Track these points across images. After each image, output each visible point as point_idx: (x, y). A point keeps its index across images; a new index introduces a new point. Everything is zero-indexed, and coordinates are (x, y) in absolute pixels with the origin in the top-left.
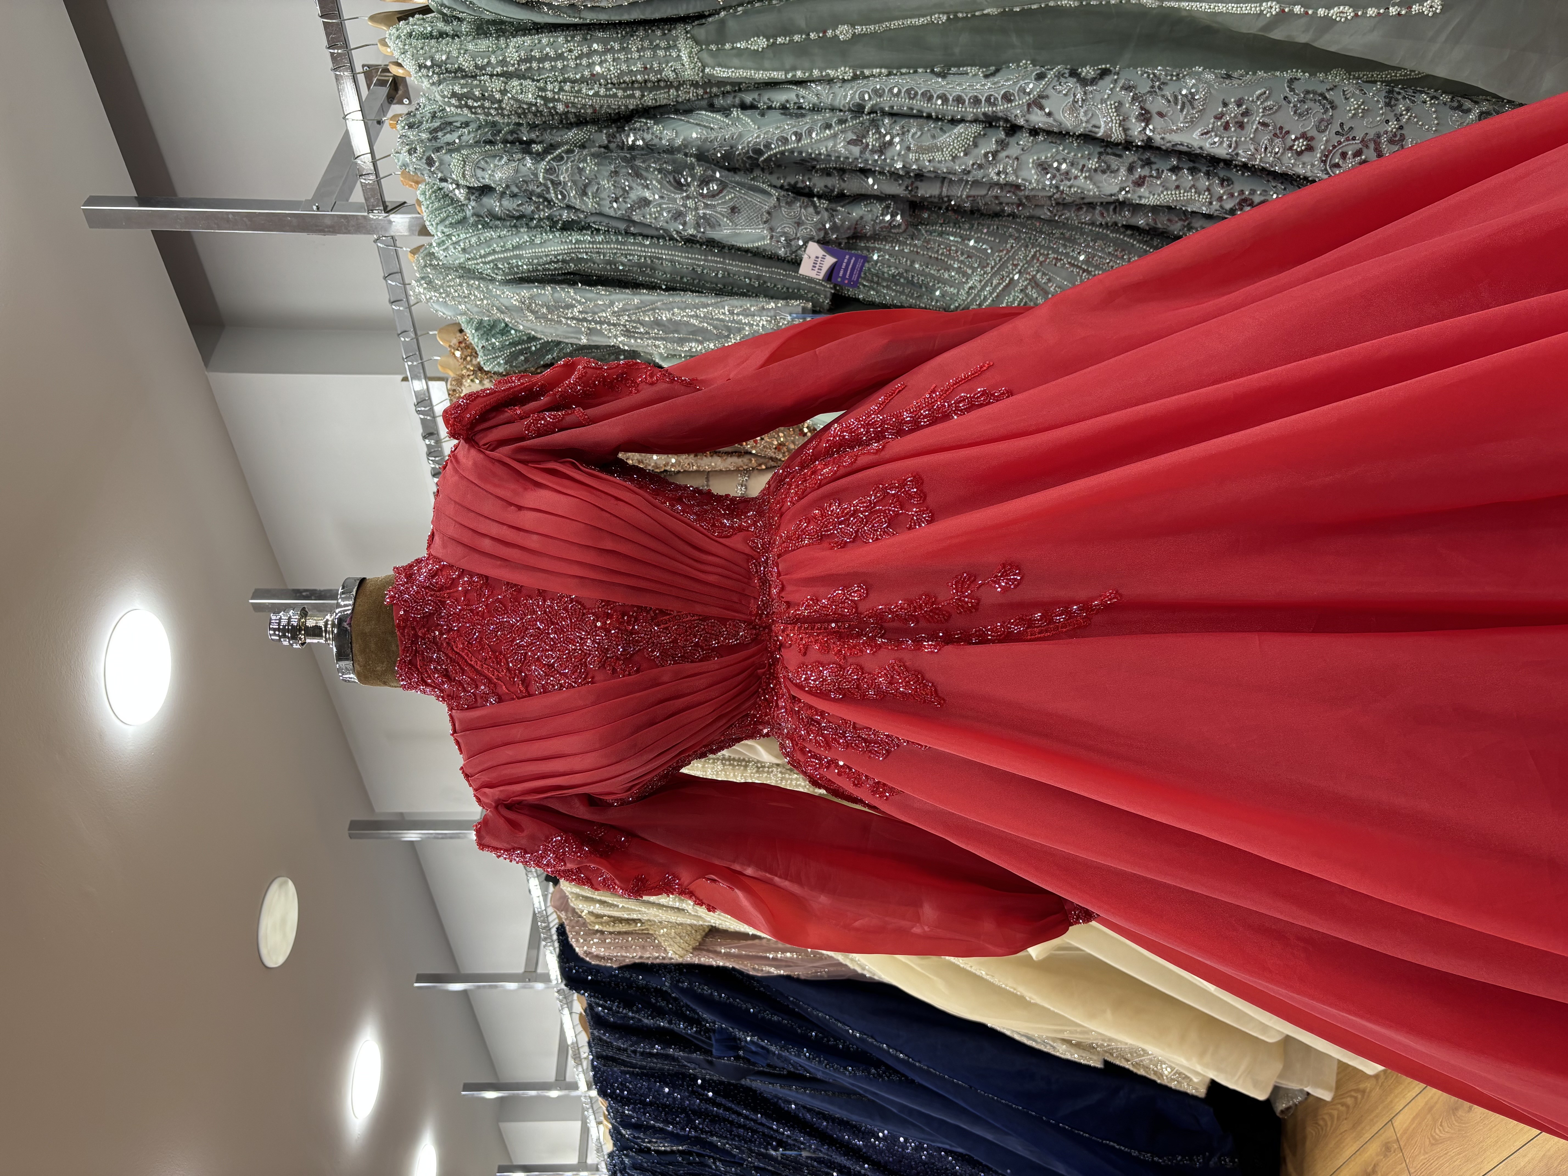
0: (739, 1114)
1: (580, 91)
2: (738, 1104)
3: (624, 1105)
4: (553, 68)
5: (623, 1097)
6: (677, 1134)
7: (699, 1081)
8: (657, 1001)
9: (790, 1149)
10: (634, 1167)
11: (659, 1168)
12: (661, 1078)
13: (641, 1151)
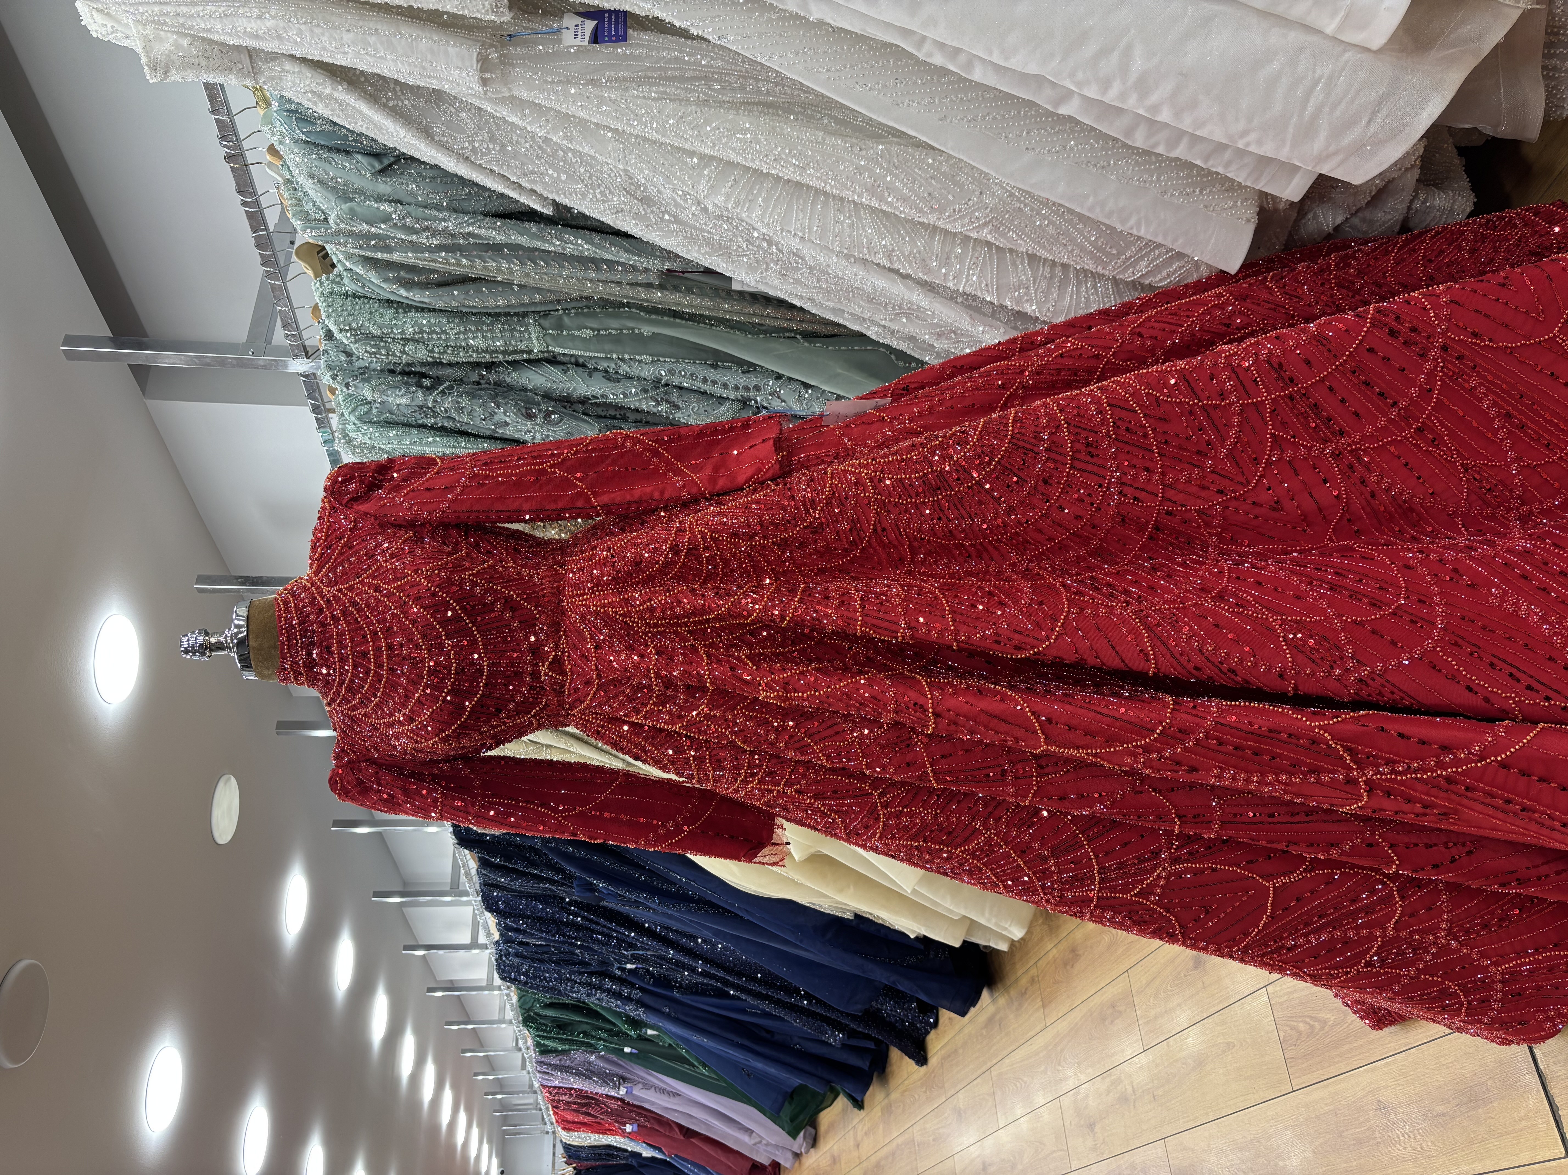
0: (598, 924)
1: (458, 354)
2: (598, 916)
3: (506, 918)
4: (439, 339)
5: (504, 913)
6: (549, 939)
7: (567, 901)
8: (530, 855)
9: (639, 949)
10: (517, 955)
11: (536, 956)
12: (537, 898)
13: (521, 944)
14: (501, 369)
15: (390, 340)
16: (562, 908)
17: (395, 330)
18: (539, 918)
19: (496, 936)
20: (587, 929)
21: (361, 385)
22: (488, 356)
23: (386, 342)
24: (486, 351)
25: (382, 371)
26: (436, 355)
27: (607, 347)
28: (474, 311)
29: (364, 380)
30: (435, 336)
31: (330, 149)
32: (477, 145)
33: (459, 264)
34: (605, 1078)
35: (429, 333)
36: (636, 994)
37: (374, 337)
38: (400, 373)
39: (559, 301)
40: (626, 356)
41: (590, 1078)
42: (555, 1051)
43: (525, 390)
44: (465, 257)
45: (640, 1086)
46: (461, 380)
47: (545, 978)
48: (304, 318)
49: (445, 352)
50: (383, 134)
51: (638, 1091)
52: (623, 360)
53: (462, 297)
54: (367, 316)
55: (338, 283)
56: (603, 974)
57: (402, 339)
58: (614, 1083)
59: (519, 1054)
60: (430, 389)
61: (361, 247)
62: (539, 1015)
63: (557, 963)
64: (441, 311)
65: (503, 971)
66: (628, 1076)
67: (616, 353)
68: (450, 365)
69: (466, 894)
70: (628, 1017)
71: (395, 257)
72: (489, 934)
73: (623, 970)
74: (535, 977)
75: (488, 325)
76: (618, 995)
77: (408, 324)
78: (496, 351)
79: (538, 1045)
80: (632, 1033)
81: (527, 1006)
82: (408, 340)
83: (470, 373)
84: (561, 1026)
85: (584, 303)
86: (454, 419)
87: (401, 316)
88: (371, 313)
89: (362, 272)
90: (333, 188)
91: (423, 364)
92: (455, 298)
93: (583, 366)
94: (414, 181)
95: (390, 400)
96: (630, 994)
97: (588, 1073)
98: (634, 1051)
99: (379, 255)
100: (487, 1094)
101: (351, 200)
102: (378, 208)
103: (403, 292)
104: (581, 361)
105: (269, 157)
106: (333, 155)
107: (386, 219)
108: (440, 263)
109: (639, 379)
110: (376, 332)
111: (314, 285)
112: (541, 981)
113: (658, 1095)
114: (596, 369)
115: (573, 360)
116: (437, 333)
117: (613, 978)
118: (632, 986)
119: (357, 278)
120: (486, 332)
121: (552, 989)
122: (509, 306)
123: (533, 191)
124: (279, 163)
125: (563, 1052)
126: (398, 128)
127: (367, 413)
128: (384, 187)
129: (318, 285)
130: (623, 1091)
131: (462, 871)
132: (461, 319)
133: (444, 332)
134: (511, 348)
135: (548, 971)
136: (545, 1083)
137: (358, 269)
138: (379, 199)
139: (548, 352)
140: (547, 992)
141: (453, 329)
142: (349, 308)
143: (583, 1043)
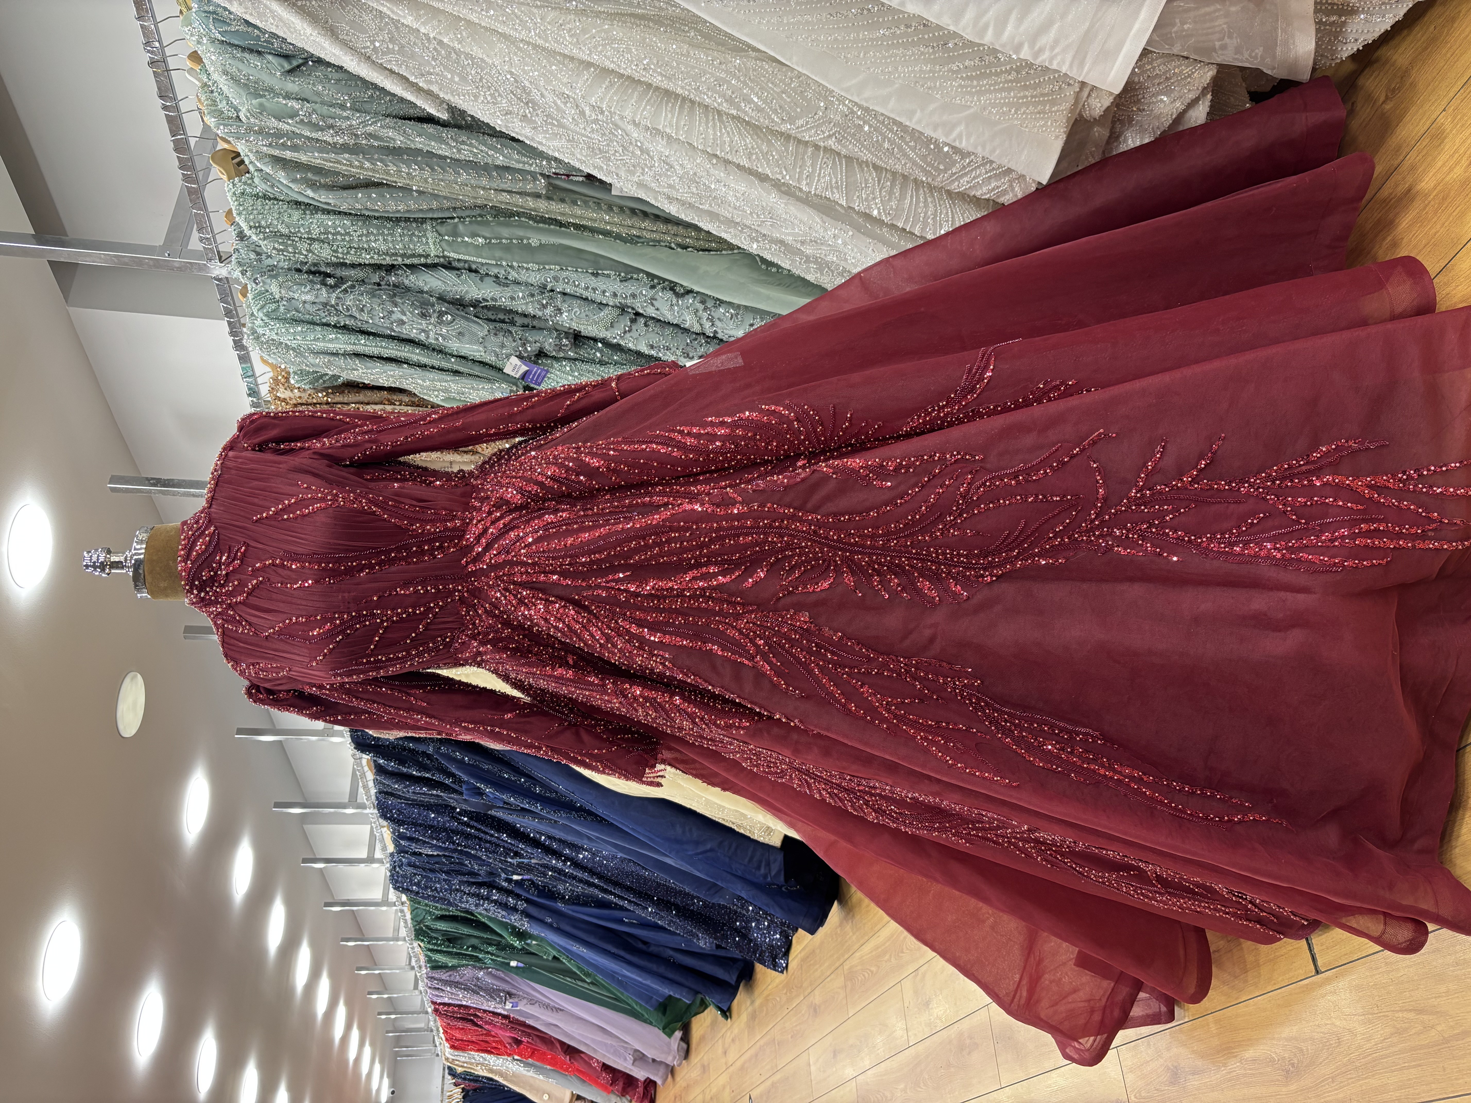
0: (486, 833)
1: (360, 255)
2: (486, 826)
3: (400, 825)
4: (343, 240)
5: (399, 820)
6: (440, 846)
7: (458, 810)
8: (423, 759)
9: (523, 858)
10: (409, 865)
11: (428, 866)
12: (429, 807)
13: (414, 854)
14: (400, 272)
15: (297, 239)
16: (453, 817)
17: (302, 230)
18: (431, 827)
19: (391, 848)
20: (476, 837)
21: (268, 281)
22: (388, 258)
23: (293, 241)
24: (387, 254)
25: (289, 269)
26: (340, 255)
27: (498, 254)
28: (377, 214)
29: (271, 277)
30: (339, 237)
31: (243, 49)
32: (377, 44)
33: (361, 167)
34: (492, 993)
35: (333, 234)
36: (522, 905)
37: (282, 235)
38: (306, 272)
39: (454, 209)
40: (515, 264)
41: (478, 993)
42: (444, 967)
43: (421, 292)
44: (368, 160)
45: (525, 1001)
46: (363, 281)
47: (436, 889)
48: (218, 222)
49: (348, 253)
50: (292, 33)
51: (522, 1006)
52: (512, 267)
53: (366, 200)
54: (276, 215)
55: (250, 185)
56: (491, 886)
57: (308, 239)
58: (501, 998)
59: (412, 974)
60: (333, 287)
61: (270, 145)
62: (431, 929)
63: (447, 873)
64: (345, 214)
65: (397, 881)
66: (514, 991)
67: (506, 261)
68: (353, 266)
69: (363, 806)
70: (514, 927)
71: (303, 158)
72: (384, 848)
73: (509, 881)
74: (426, 888)
75: (389, 229)
76: (504, 906)
77: (315, 224)
78: (395, 255)
79: (429, 960)
80: (517, 944)
81: (419, 919)
82: (314, 240)
83: (371, 275)
84: (451, 939)
85: (478, 211)
86: (355, 318)
87: (308, 217)
88: (280, 213)
89: (271, 173)
90: (245, 85)
91: (328, 265)
92: (358, 201)
93: (476, 271)
94: (321, 82)
95: (296, 296)
96: (516, 905)
97: (476, 989)
98: (520, 965)
99: (288, 154)
100: (380, 1014)
101: (261, 96)
102: (286, 105)
103: (310, 193)
104: (474, 267)
105: (189, 64)
106: (246, 55)
107: (293, 115)
108: (345, 165)
109: (527, 284)
110: (285, 231)
111: (227, 186)
112: (432, 891)
113: (542, 1010)
114: (487, 274)
115: (466, 266)
116: (341, 235)
117: (500, 889)
118: (518, 897)
119: (266, 178)
120: (387, 235)
121: (442, 900)
122: (408, 211)
123: (429, 94)
124: (197, 68)
125: (454, 968)
126: (305, 25)
127: (274, 311)
128: (292, 85)
129: (231, 186)
130: (509, 1006)
131: (361, 784)
132: (364, 223)
133: (348, 234)
134: (409, 252)
135: (439, 882)
136: (435, 1000)
137: (268, 169)
138: (288, 96)
139: (444, 257)
140: (437, 902)
141: (356, 231)
142: (260, 207)
143: (471, 957)
